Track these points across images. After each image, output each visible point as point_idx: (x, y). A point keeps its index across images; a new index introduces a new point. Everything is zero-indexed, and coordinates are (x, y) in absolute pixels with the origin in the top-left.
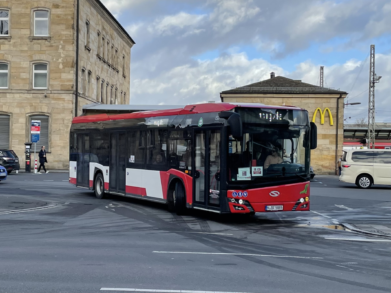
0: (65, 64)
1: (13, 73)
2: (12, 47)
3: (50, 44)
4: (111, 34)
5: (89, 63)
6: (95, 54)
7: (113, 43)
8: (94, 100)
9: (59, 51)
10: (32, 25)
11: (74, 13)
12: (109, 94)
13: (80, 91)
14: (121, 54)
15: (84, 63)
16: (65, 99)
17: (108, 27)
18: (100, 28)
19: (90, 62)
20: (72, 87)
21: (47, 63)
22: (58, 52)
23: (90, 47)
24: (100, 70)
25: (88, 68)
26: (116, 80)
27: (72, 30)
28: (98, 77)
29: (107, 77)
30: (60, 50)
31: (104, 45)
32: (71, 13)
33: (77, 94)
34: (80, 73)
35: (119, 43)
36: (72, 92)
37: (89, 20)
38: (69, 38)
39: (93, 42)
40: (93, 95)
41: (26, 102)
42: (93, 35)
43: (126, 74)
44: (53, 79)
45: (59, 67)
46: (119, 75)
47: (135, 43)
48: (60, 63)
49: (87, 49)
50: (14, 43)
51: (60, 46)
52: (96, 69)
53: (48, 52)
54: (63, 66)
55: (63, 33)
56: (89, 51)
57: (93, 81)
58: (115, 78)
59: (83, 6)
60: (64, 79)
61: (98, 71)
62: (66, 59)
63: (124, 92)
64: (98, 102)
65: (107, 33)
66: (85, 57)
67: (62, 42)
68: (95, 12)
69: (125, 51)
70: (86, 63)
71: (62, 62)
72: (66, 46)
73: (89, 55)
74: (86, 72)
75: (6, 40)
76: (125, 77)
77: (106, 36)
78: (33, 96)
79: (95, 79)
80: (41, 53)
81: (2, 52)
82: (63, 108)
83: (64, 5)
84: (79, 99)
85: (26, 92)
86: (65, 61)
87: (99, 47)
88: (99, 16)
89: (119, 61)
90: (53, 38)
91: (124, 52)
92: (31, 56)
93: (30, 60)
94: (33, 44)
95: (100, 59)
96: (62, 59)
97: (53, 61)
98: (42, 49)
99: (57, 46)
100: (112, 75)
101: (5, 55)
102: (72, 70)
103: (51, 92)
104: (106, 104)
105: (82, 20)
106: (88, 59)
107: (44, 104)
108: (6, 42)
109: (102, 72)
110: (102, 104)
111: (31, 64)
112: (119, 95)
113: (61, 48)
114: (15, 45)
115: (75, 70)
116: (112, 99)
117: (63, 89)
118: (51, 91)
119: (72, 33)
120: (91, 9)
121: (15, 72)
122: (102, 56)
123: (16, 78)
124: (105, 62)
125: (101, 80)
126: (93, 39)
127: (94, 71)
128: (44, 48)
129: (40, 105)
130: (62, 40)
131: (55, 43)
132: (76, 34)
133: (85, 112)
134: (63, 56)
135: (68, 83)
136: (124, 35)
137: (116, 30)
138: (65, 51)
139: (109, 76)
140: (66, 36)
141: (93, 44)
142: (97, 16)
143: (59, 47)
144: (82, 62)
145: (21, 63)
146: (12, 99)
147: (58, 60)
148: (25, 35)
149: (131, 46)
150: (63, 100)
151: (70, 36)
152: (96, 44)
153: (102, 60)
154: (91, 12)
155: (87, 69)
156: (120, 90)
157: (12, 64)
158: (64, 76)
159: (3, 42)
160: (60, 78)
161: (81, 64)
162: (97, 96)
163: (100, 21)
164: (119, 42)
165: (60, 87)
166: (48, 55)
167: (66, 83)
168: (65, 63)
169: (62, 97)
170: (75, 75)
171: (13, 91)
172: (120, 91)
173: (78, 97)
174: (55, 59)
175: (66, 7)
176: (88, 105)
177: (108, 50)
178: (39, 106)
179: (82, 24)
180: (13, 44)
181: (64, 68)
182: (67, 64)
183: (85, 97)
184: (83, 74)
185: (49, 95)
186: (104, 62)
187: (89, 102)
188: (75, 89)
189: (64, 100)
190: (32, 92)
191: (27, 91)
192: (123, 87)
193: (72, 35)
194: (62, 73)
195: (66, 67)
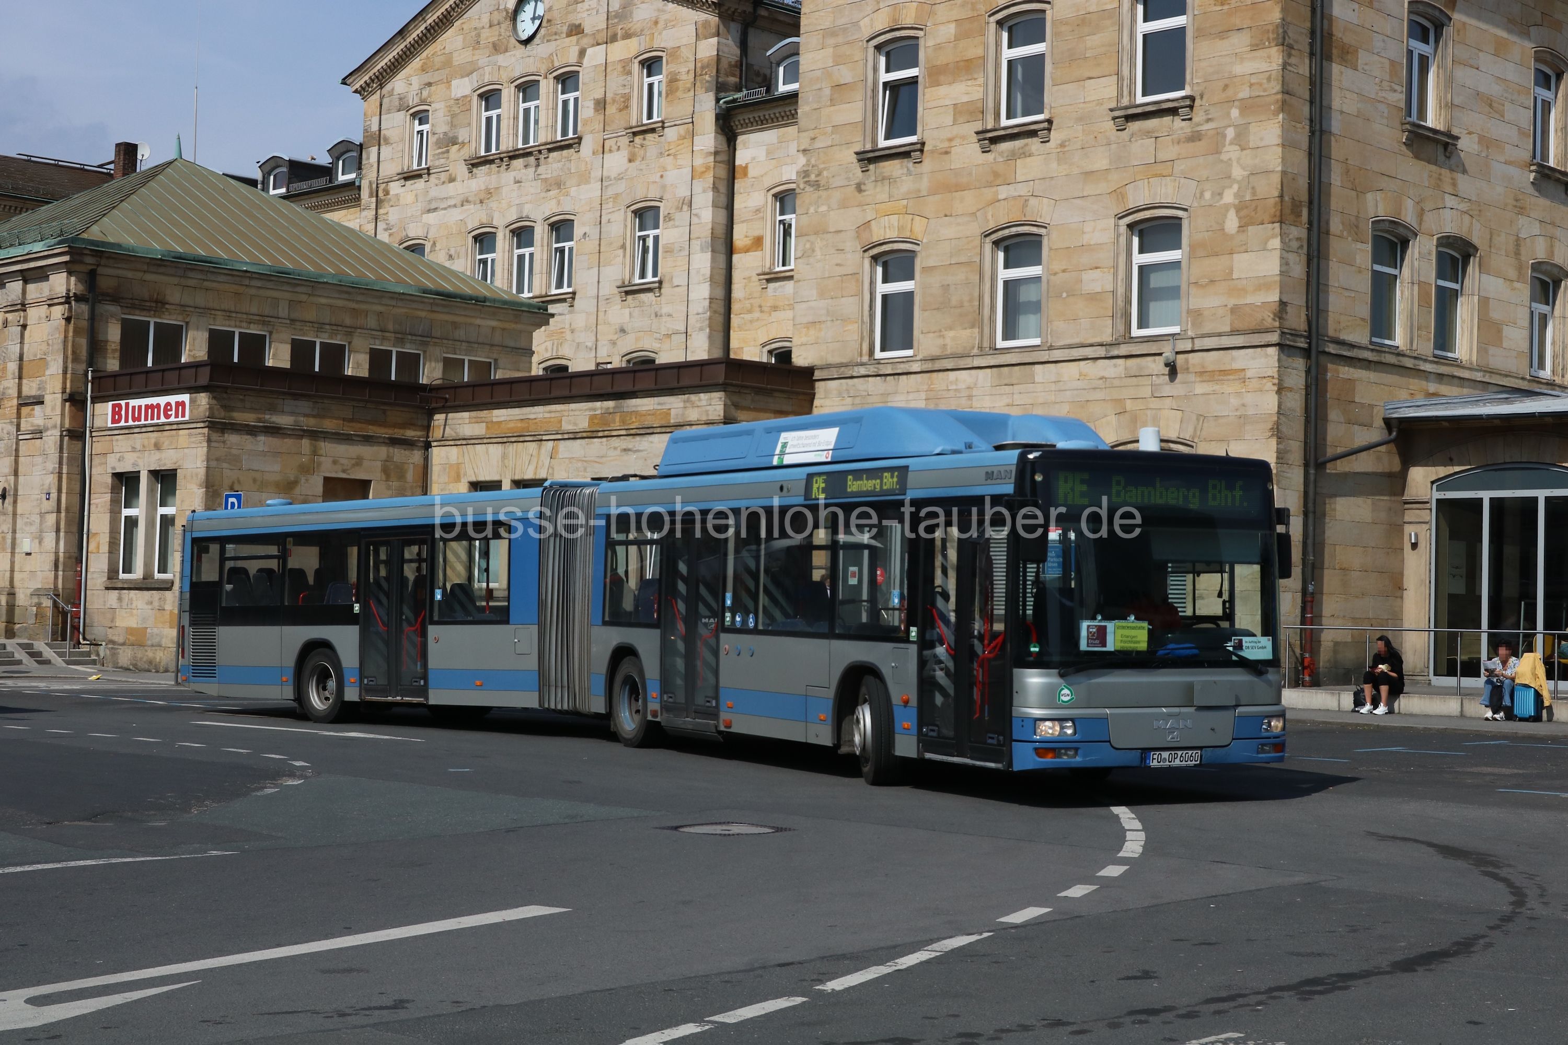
0: (1246, 213)
1: (1055, 274)
2: (1054, 165)
3: (1189, 130)
9: (1224, 157)
10: (1125, 59)
16: (1248, 374)
20: (1277, 315)
21: (1180, 213)
22: (1222, 161)
27: (1274, 51)
30: (1227, 148)
33: (1316, 349)
36: (1276, 338)
38: (1265, 90)
41: (1099, 395)
44: (1202, 286)
45: (1223, 229)
48: (1227, 211)
50: (1062, 145)
51: (1230, 133)
53: (1182, 167)
54: (1240, 218)
55: (1240, 69)
60: (1245, 282)
62: (1253, 188)
66: (1410, 173)
67: (1235, 113)
70: (1419, 203)
71: (1237, 202)
72: (1253, 128)
75: (1035, 140)
78: (1126, 369)
80: (1156, 176)
81: (1022, 190)
82: (1238, 413)
85: (1101, 352)
86: (1248, 198)
90: (1202, 97)
92: (1118, 193)
93: (1120, 210)
94: (1127, 139)
96: (1236, 187)
97: (1203, 203)
98: (1160, 158)
99: (1218, 133)
101: (1033, 202)
102: (1275, 236)
103: (1193, 343)
107: (1168, 401)
108: (1033, 144)
111: (1123, 229)
113: (1235, 139)
114: (1064, 153)
115: (1298, 231)
117: (1239, 325)
118: (1192, 338)
119: (1276, 66)
121: (1064, 271)
123: (1068, 296)
128: (1169, 151)
129: (1152, 406)
130: (1236, 103)
131: (1209, 120)
133: (1395, 431)
134: (1239, 178)
135: (1258, 299)
138: (1248, 151)
140: (1253, 81)
143: (1224, 136)
145: (1085, 230)
146: (1053, 387)
147: (1220, 194)
148: (1100, 102)
150: (1241, 376)
151: (1269, 79)
155: (1430, 230)
157: (1054, 235)
158: (1243, 266)
159: (1022, 148)
160: (1228, 275)
165: (1228, 319)
166: (1183, 180)
167: (1249, 300)
168: (1247, 207)
169: (1234, 366)
171: (1057, 355)
174: (1207, 195)
178: (1149, 412)
180: (1059, 150)
181: (1242, 227)
182: (1256, 207)
185: (1187, 361)
188: (1297, 321)
189: (1244, 380)
190: (1123, 350)
191: (1104, 348)
193: (1274, 74)
194: (1235, 255)
195: (1253, 224)
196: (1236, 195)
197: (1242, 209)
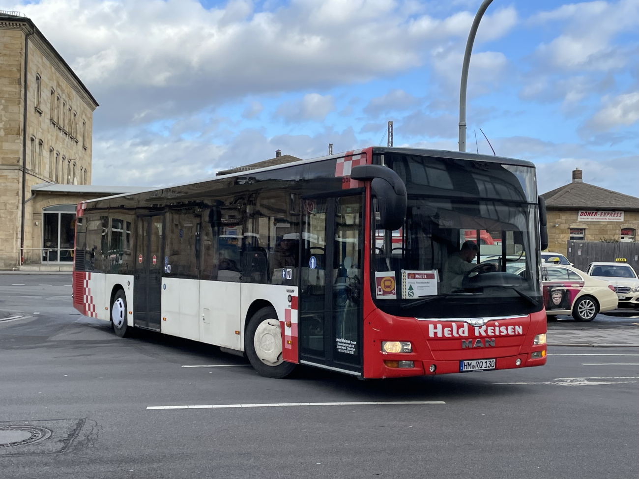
0: (8, 131)
4: (68, 93)
5: (40, 130)
6: (47, 119)
7: (70, 103)
8: (46, 178)
11: (21, 64)
12: (66, 171)
13: (28, 167)
14: (81, 119)
15: (34, 131)
16: (8, 177)
17: (64, 83)
18: (54, 85)
19: (42, 129)
20: (18, 161)
23: (41, 109)
24: (54, 139)
25: (39, 136)
26: (75, 153)
27: (17, 86)
28: (51, 148)
29: (62, 149)
31: (58, 107)
32: (16, 63)
33: (24, 171)
34: (28, 142)
35: (79, 105)
36: (17, 168)
37: (40, 73)
38: (14, 97)
39: (45, 102)
40: (45, 171)
42: (45, 94)
43: (87, 145)
46: (78, 146)
47: (99, 106)
48: (1, 129)
49: (38, 111)
51: (1, 107)
52: (50, 137)
54: (5, 132)
55: (5, 89)
56: (40, 113)
57: (46, 153)
58: (72, 150)
59: (33, 55)
60: (7, 151)
61: (52, 140)
62: (10, 124)
63: (84, 168)
64: (52, 181)
65: (63, 91)
66: (36, 122)
67: (3, 101)
68: (47, 63)
69: (86, 115)
70: (37, 130)
71: (4, 127)
72: (10, 107)
73: (41, 119)
74: (37, 142)
76: (85, 149)
77: (62, 95)
79: (47, 149)
82: (4, 188)
83: (7, 52)
84: (27, 176)
86: (8, 126)
87: (52, 109)
88: (53, 69)
89: (78, 128)
91: (84, 116)
95: (54, 125)
96: (3, 123)
100: (69, 146)
102: (18, 139)
104: (62, 184)
105: (31, 73)
106: (39, 123)
109: (56, 141)
110: (57, 183)
112: (78, 172)
113: (3, 109)
115: (22, 138)
116: (70, 177)
117: (5, 163)
119: (18, 90)
120: (42, 59)
122: (55, 120)
124: (61, 130)
125: (55, 152)
126: (45, 98)
127: (46, 140)
130: (4, 99)
132: (23, 92)
133: (35, 194)
134: (5, 120)
135: (12, 156)
136: (85, 95)
137: (74, 87)
138: (8, 113)
139: (65, 147)
140: (10, 93)
141: (45, 104)
142: (51, 68)
144: (31, 128)
149: (93, 109)
150: (6, 177)
151: (16, 94)
152: (49, 105)
153: (57, 126)
154: (43, 63)
155: (37, 137)
156: (80, 165)
158: (6, 146)
160: (1, 148)
161: (30, 131)
162: (50, 173)
163: (54, 75)
164: (77, 103)
165: (1, 160)
167: (9, 156)
168: (8, 129)
169: (3, 174)
170: (21, 146)
172: (80, 168)
173: (26, 174)
175: (10, 56)
176: (38, 185)
177: (64, 113)
179: (31, 78)
181: (6, 135)
182: (11, 130)
183: (35, 174)
184: (33, 144)
186: (59, 128)
187: (40, 181)
188: (21, 163)
189: (6, 179)
192: (84, 161)
193: (17, 93)
194: (3, 143)
195: (10, 134)
196: (3, 125)
197: (6, 129)
